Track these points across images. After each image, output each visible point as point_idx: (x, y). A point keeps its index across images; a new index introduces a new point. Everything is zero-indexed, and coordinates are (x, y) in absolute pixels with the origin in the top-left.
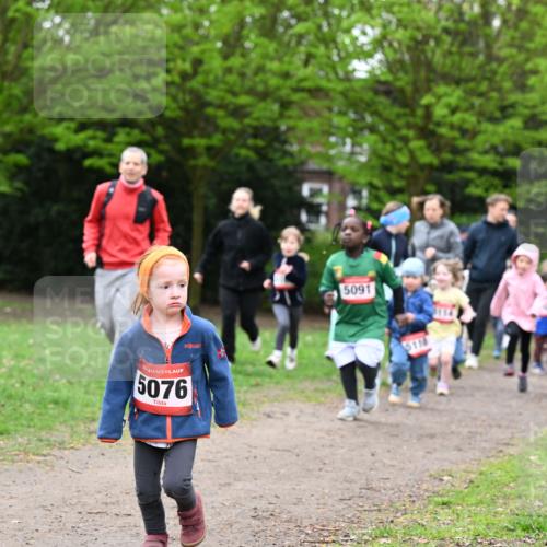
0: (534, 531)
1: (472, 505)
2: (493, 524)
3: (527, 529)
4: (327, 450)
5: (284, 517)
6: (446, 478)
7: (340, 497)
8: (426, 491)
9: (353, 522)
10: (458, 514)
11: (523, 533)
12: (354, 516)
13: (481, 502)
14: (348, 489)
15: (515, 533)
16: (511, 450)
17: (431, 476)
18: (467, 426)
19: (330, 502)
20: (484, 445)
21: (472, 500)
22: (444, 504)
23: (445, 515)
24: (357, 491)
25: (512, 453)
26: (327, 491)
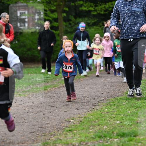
0: (103, 138)
1: (80, 130)
2: (88, 136)
3: (100, 137)
4: (26, 114)
5: (8, 141)
6: (71, 121)
7: (30, 132)
8: (64, 126)
9: (34, 141)
10: (75, 134)
11: (99, 139)
12: (35, 139)
13: (84, 129)
14: (34, 128)
15: (95, 139)
16: (97, 108)
17: (66, 120)
18: (81, 100)
19: (26, 134)
20: (87, 107)
21: (80, 128)
22: (70, 131)
23: (70, 135)
24: (37, 129)
25: (98, 108)
26: (25, 130)
